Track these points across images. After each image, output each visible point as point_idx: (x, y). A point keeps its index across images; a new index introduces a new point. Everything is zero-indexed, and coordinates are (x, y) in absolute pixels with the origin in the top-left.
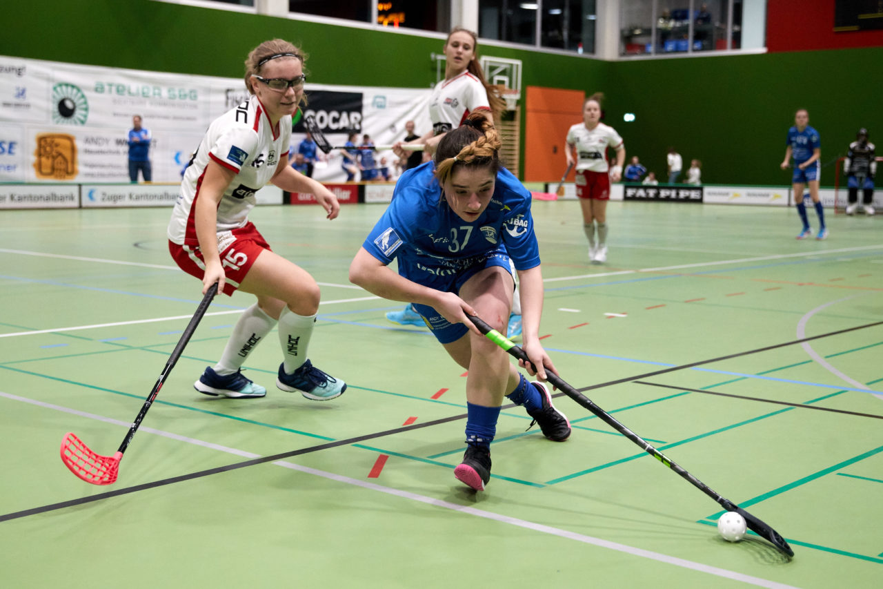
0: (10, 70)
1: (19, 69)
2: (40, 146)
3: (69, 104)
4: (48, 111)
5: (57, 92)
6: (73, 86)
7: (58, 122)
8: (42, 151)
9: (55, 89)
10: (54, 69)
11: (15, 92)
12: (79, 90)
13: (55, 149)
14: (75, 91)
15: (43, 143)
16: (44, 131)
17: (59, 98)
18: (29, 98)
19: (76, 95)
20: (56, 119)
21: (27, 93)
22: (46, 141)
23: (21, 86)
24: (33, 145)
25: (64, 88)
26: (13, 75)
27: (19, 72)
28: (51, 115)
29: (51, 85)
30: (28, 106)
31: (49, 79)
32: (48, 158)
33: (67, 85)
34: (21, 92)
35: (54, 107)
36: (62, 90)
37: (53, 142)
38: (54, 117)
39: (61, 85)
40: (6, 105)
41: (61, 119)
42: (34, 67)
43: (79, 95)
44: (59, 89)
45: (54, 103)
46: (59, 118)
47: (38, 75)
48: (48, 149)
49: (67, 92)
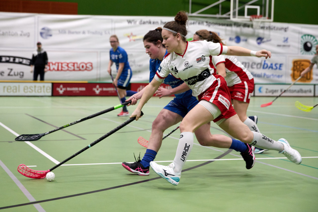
0: (281, 29)
1: (286, 29)
2: (294, 66)
3: (309, 45)
4: (298, 48)
5: (303, 39)
6: (311, 36)
7: (303, 54)
8: (295, 68)
9: (302, 37)
10: (302, 27)
11: (283, 40)
12: (314, 37)
13: (302, 67)
14: (312, 38)
15: (296, 64)
16: (297, 58)
17: (304, 41)
18: (290, 42)
19: (312, 40)
20: (302, 52)
21: (289, 40)
22: (297, 63)
23: (286, 37)
24: (291, 65)
25: (307, 37)
26: (283, 31)
27: (286, 30)
28: (300, 51)
29: (300, 36)
30: (289, 46)
31: (299, 33)
32: (298, 71)
33: (308, 35)
34: (285, 39)
35: (301, 46)
36: (305, 38)
37: (300, 63)
38: (301, 51)
39: (305, 35)
40: (279, 46)
41: (305, 52)
42: (292, 27)
43: (314, 40)
44: (304, 37)
45: (301, 44)
46: (304, 51)
47: (294, 31)
48: (298, 67)
49: (308, 39)
